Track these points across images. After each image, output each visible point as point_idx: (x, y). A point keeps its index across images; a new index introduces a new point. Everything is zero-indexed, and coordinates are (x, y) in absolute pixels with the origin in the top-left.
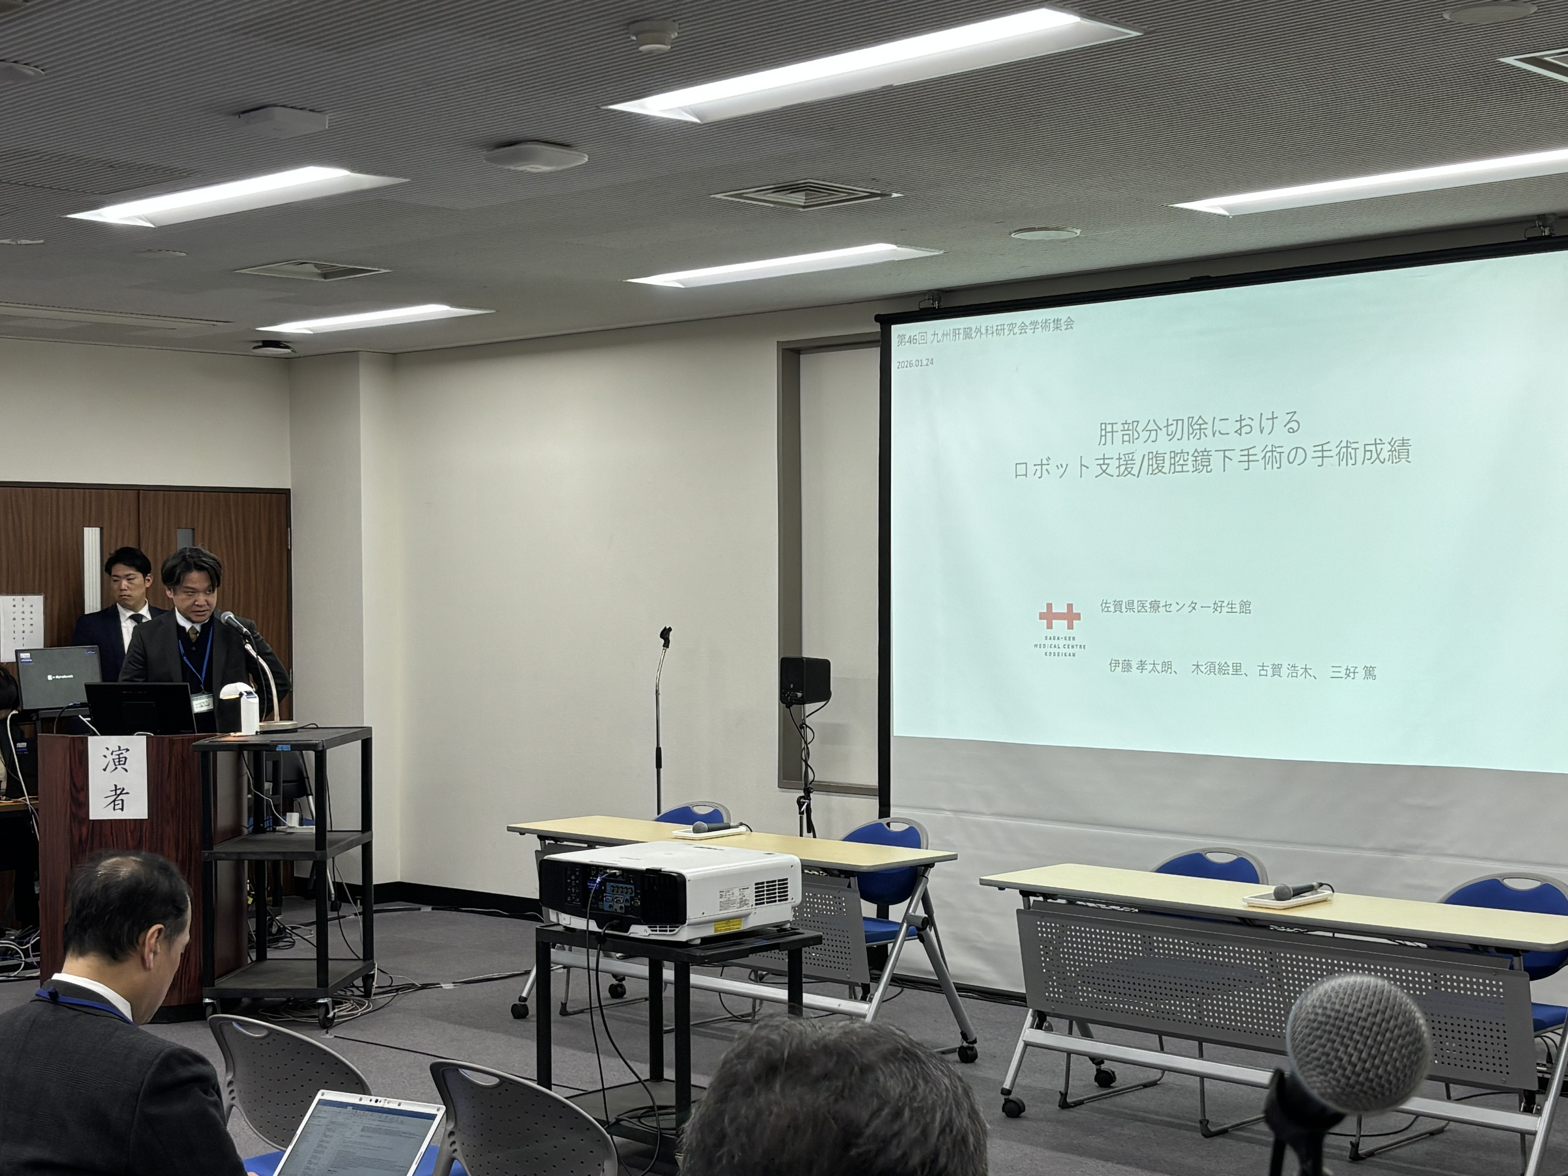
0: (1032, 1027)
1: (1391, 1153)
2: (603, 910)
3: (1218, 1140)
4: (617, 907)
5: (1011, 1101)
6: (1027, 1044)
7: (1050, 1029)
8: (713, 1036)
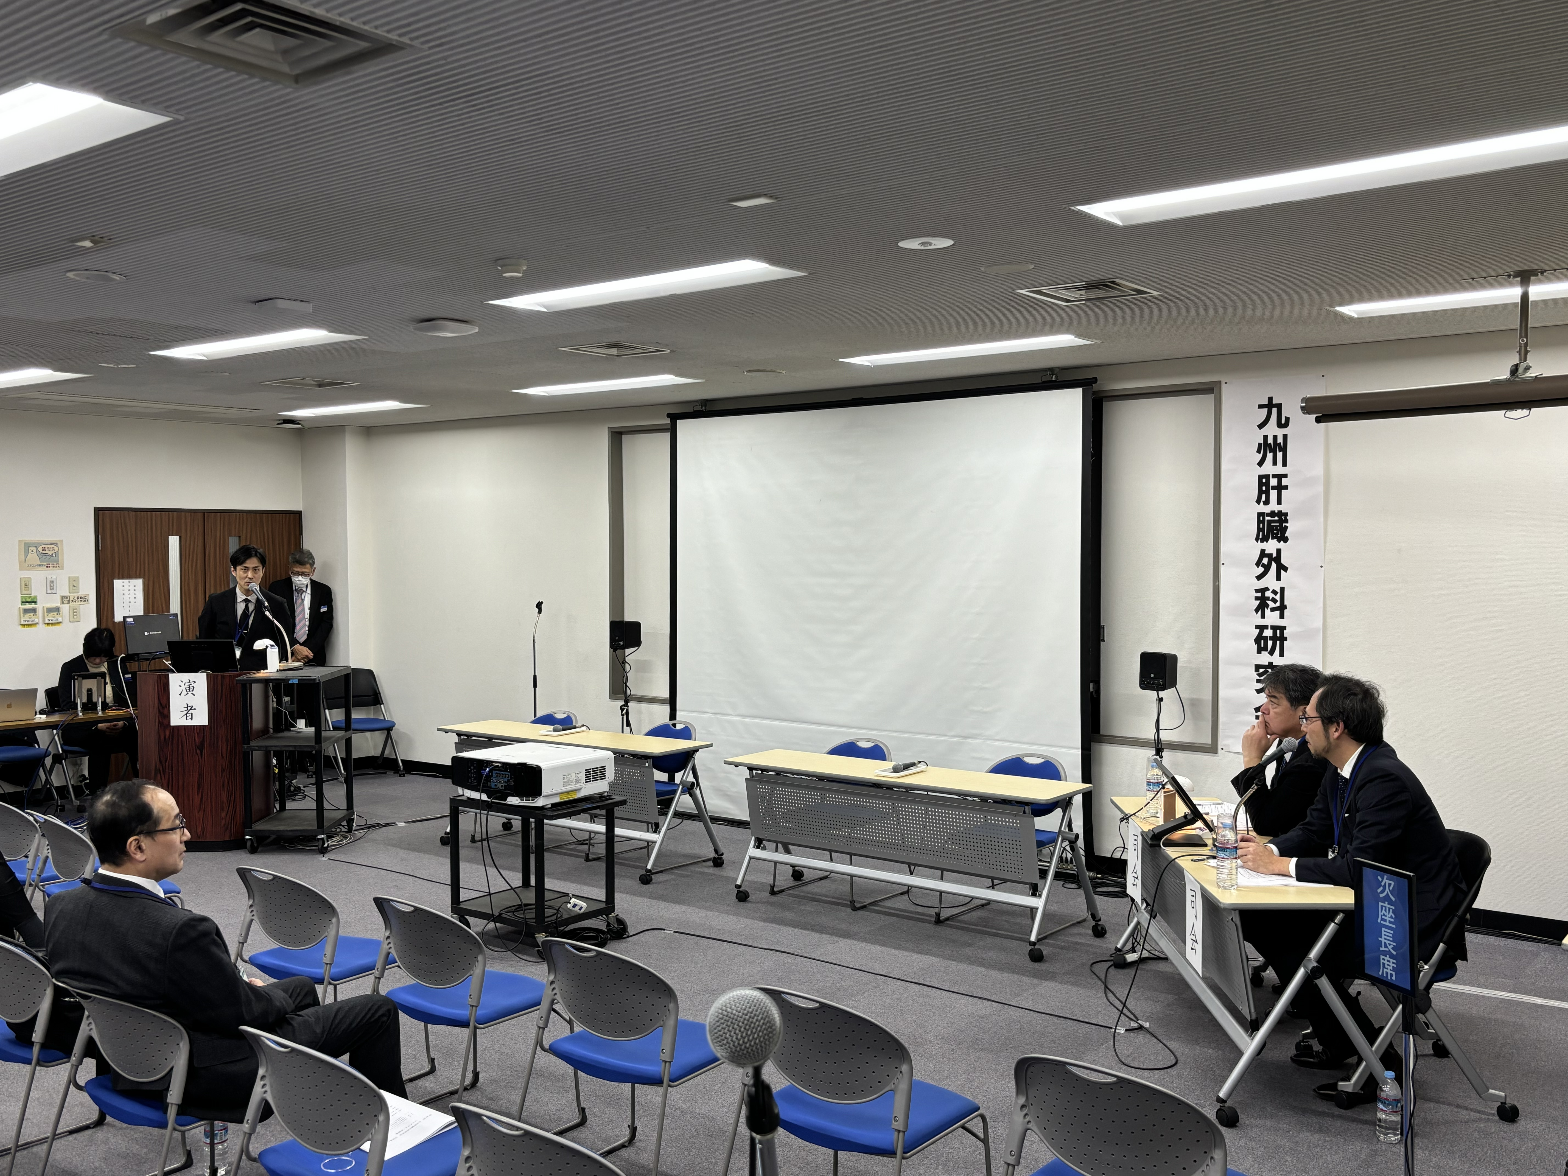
0: (754, 847)
1: (959, 918)
2: (491, 787)
3: (861, 912)
4: (499, 785)
5: (741, 892)
6: (751, 858)
7: (764, 848)
8: (565, 854)
